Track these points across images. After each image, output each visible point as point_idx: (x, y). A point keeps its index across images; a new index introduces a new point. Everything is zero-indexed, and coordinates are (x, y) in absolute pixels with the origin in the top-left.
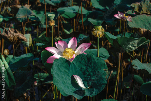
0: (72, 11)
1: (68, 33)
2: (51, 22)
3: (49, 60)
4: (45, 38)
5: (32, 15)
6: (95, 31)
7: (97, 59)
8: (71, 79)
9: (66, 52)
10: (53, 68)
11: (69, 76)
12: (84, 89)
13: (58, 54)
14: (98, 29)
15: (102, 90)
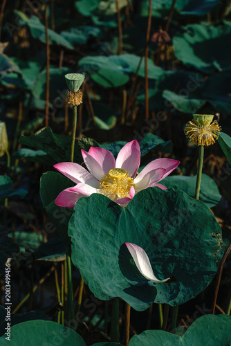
0: (120, 68)
1: (104, 126)
2: (72, 95)
3: (63, 199)
4: (52, 138)
5: (10, 70)
6: (194, 129)
7: (194, 206)
8: (118, 253)
9: (109, 180)
10: (73, 221)
11: (114, 245)
12: (154, 284)
13: (87, 182)
14: (202, 123)
15: (202, 289)
